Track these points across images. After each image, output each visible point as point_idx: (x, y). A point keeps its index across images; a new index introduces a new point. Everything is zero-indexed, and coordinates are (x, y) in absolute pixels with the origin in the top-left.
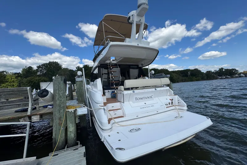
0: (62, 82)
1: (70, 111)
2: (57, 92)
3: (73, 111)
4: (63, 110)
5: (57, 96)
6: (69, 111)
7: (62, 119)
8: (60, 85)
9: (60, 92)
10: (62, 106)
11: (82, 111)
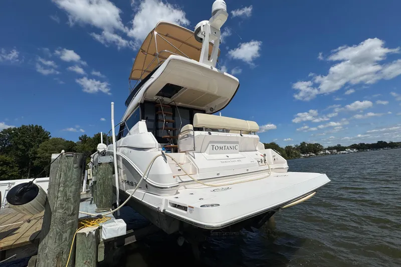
0: (75, 166)
1: (87, 234)
2: (61, 189)
3: (94, 233)
4: (69, 231)
5: (59, 199)
6: (84, 234)
7: (65, 256)
8: (70, 173)
9: (67, 189)
10: (68, 223)
11: (114, 231)
